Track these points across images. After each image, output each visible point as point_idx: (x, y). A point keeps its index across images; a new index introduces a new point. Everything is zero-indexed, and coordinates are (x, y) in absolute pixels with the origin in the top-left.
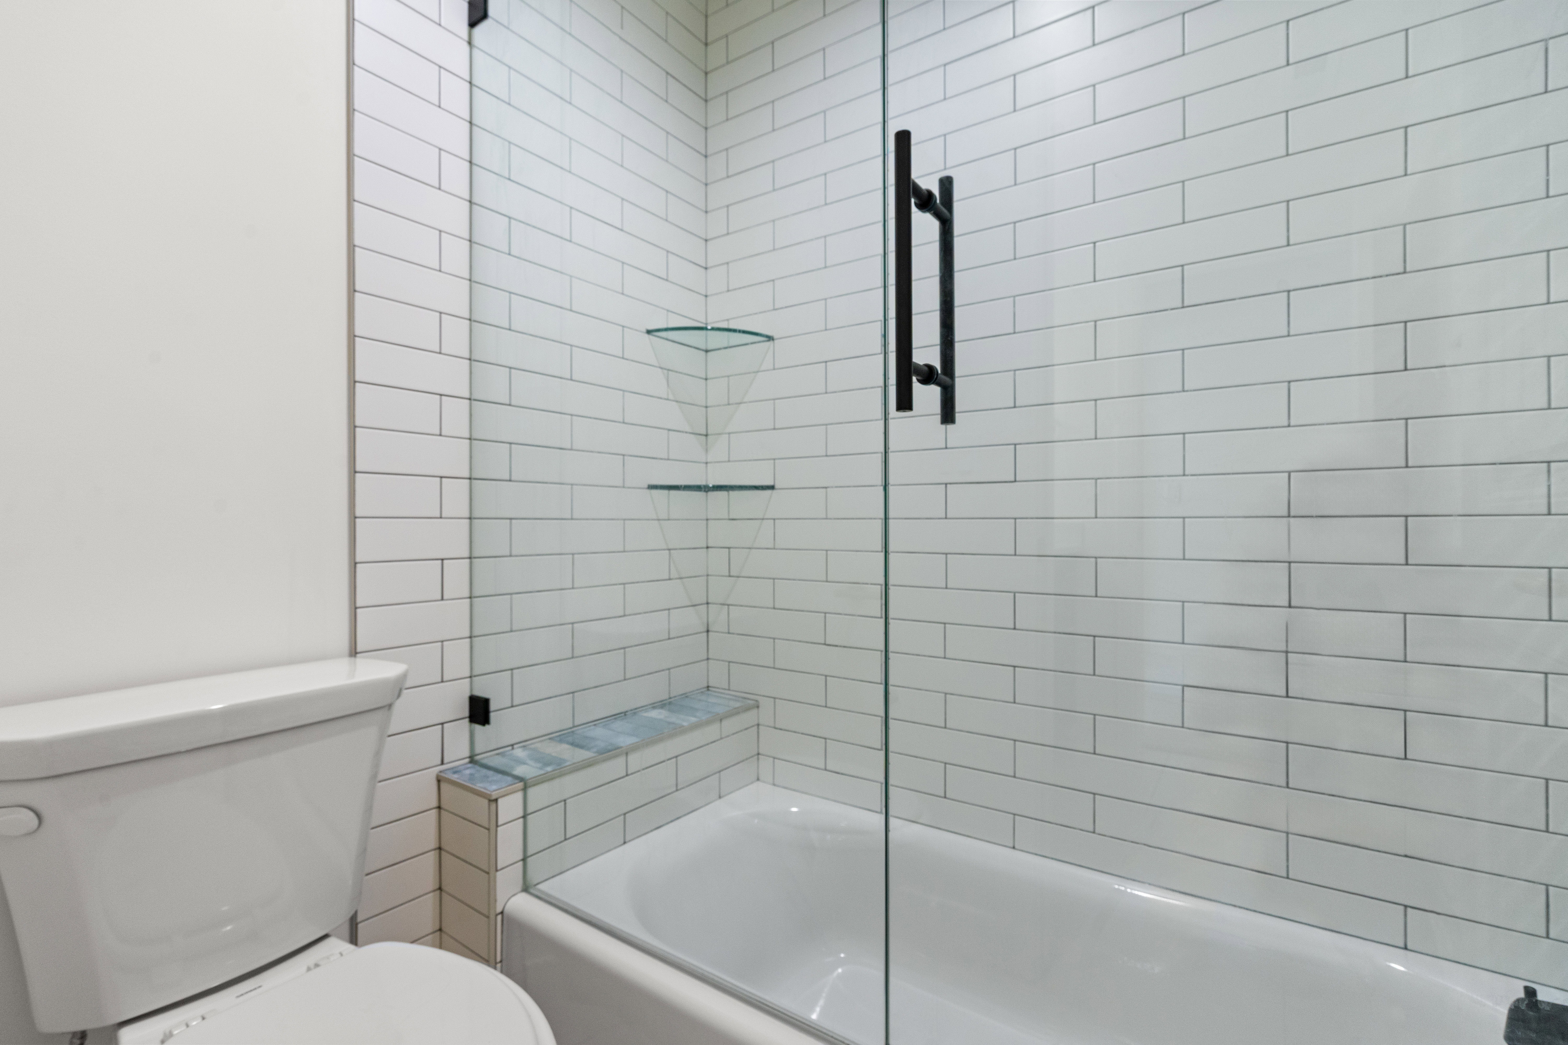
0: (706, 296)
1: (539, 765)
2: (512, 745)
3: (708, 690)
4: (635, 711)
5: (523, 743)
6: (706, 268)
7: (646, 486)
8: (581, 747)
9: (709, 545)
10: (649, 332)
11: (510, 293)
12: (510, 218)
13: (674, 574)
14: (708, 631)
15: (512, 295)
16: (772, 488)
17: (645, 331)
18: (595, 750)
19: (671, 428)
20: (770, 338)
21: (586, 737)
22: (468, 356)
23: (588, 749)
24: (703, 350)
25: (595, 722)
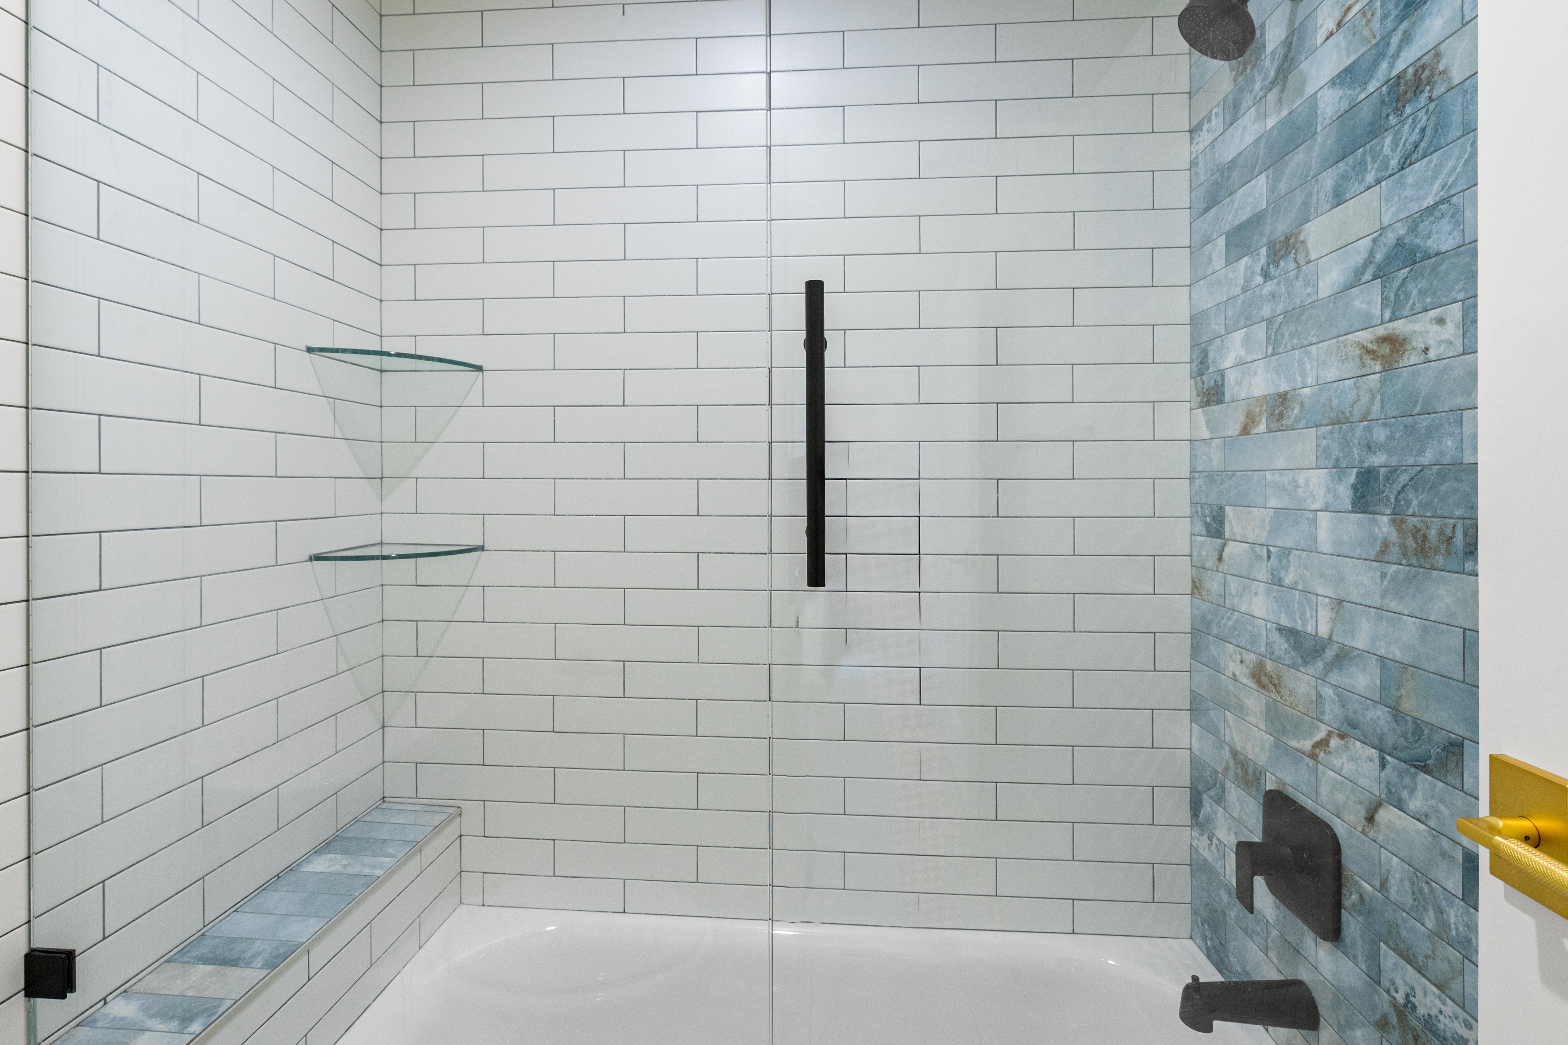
0: (381, 301)
1: (173, 1025)
2: (104, 999)
3: (384, 802)
4: (291, 869)
5: (124, 991)
6: (381, 265)
7: (307, 558)
8: (234, 963)
9: (384, 619)
10: (310, 350)
11: (99, 298)
12: (98, 182)
13: (343, 666)
14: (384, 727)
15: (101, 300)
16: (482, 548)
17: (304, 349)
18: (259, 963)
19: (337, 476)
20: (479, 369)
21: (233, 940)
22: (24, 404)
23: (248, 965)
24: (378, 370)
25: (236, 908)
